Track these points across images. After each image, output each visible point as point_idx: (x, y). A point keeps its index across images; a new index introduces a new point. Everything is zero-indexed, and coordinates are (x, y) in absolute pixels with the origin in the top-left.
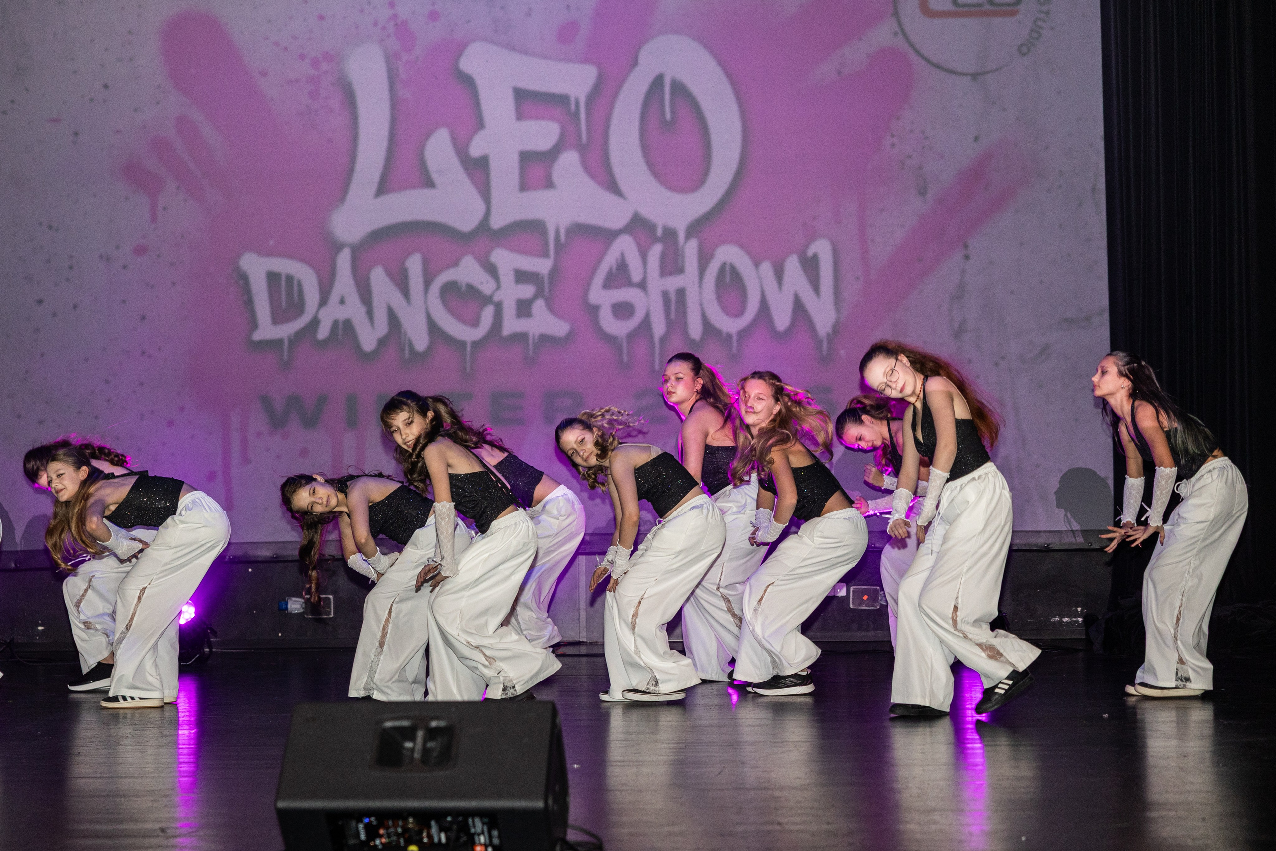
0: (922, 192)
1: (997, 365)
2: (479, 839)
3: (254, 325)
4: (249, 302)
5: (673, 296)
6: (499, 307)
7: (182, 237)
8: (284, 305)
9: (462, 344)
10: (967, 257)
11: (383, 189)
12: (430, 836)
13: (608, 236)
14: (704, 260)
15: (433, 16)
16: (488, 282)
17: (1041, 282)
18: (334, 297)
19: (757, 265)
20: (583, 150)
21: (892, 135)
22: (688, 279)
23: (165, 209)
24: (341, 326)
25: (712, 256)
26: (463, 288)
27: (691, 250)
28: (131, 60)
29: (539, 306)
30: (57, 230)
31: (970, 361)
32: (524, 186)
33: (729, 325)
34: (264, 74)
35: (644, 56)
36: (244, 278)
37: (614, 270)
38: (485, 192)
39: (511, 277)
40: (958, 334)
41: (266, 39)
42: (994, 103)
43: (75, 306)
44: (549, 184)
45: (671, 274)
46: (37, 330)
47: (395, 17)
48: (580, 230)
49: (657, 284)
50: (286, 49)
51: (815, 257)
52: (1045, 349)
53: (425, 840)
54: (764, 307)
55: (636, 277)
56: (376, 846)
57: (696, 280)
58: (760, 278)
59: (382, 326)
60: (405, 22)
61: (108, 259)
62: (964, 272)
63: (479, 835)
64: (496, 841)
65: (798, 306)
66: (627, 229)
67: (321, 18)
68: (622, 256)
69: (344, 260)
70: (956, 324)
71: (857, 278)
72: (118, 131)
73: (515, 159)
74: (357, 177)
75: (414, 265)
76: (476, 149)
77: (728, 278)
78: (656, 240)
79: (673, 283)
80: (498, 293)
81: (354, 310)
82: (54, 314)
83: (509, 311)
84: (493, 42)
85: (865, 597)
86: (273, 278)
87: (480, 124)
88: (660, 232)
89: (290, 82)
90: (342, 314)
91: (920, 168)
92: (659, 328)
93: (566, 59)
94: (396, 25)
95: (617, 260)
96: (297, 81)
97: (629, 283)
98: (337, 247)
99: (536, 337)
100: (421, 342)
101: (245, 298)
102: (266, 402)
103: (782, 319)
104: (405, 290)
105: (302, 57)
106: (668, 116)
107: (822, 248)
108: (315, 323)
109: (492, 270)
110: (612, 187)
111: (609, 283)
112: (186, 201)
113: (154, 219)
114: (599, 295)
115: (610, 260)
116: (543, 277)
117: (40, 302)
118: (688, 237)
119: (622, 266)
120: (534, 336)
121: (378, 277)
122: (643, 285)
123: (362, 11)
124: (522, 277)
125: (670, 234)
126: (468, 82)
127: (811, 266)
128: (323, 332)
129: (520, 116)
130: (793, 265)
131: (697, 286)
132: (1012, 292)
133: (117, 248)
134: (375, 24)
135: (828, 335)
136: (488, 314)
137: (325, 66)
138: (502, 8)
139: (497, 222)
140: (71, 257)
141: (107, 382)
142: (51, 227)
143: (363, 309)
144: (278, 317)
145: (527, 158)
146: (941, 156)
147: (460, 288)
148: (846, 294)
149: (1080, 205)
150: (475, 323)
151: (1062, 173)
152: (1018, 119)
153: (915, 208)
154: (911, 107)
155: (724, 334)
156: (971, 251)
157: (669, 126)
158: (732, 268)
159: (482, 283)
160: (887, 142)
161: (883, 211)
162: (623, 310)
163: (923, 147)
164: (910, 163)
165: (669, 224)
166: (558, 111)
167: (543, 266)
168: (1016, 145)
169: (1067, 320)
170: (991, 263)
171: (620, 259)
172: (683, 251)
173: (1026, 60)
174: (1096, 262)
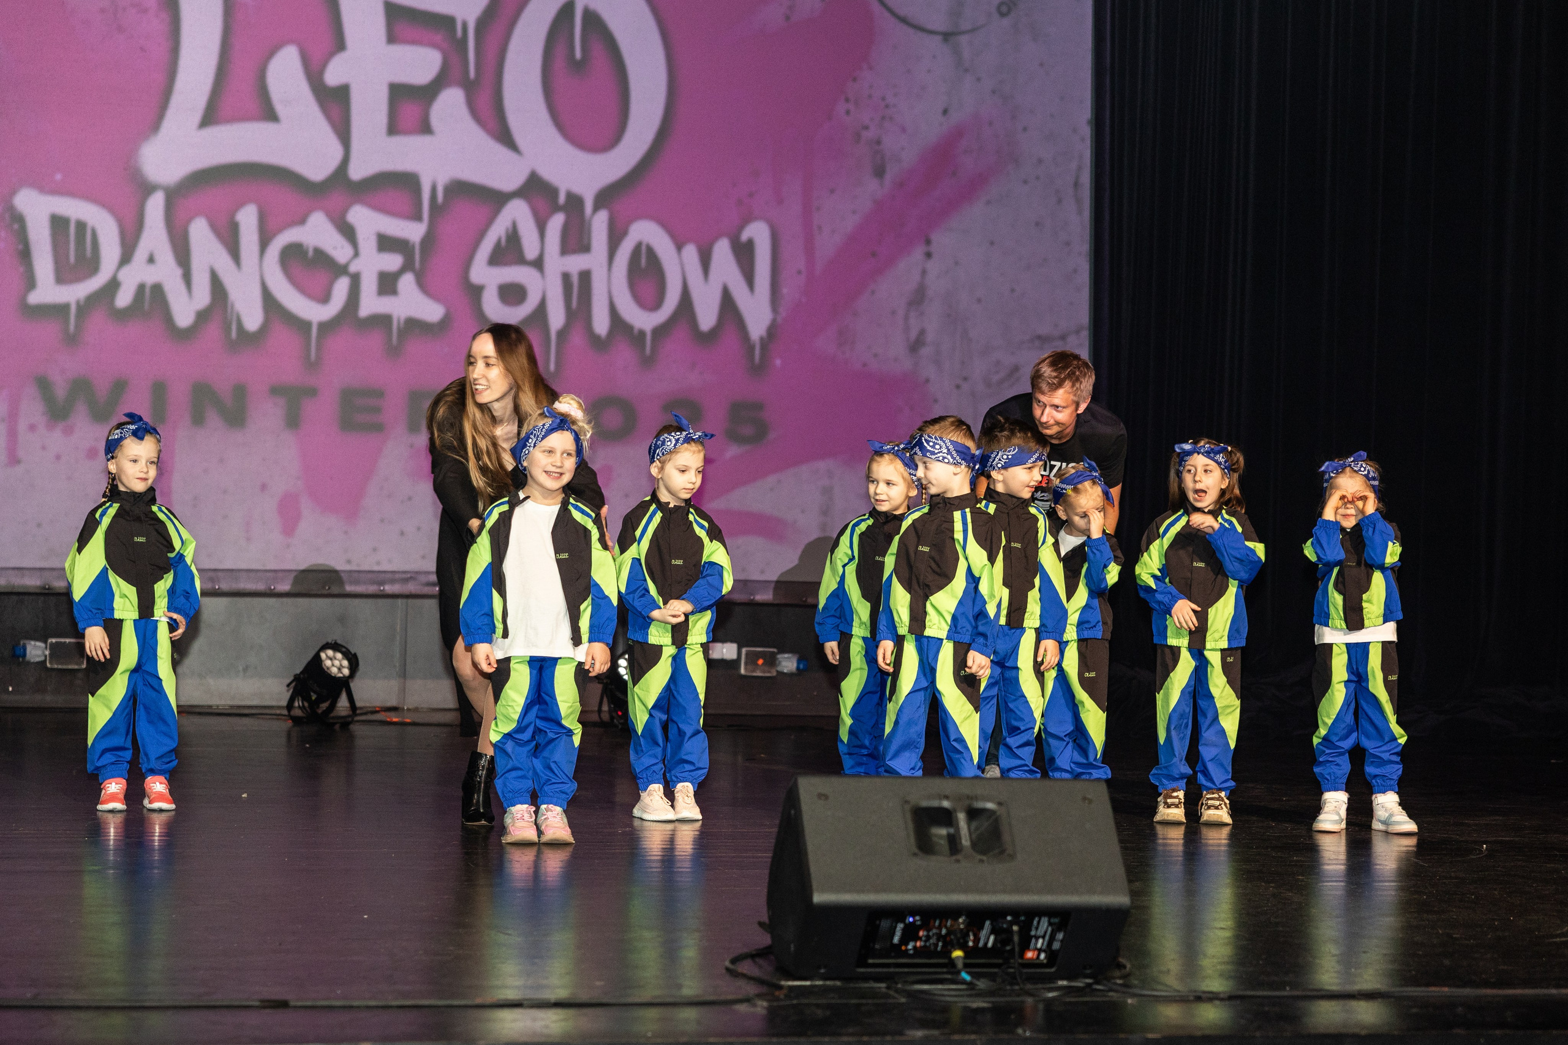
0: (879, 172)
1: (958, 387)
2: (1036, 944)
3: (30, 283)
4: (25, 254)
5: (575, 280)
6: (356, 279)
8: (72, 259)
9: (303, 326)
10: (929, 255)
11: (210, 117)
12: (977, 940)
13: (497, 199)
14: (615, 238)
16: (342, 248)
17: (1013, 290)
18: (140, 254)
19: (679, 247)
20: (470, 89)
21: (847, 100)
22: (595, 260)
24: (148, 291)
25: (625, 233)
26: (311, 253)
27: (599, 224)
29: (407, 282)
31: (927, 381)
32: (393, 129)
33: (644, 321)
36: (19, 220)
37: (503, 242)
38: (343, 131)
39: (373, 242)
40: (915, 346)
42: (966, 70)
44: (425, 128)
45: (575, 251)
48: (460, 189)
51: (750, 243)
52: (1015, 369)
53: (971, 944)
54: (686, 300)
55: (531, 252)
56: (907, 950)
57: (604, 261)
58: (682, 265)
59: (202, 297)
63: (1037, 938)
64: (1056, 946)
65: (728, 303)
66: (521, 192)
68: (514, 225)
69: (155, 206)
70: (913, 335)
71: (799, 272)
73: (383, 94)
74: (176, 100)
75: (248, 218)
76: (334, 75)
77: (643, 261)
78: (556, 208)
79: (575, 263)
80: (355, 262)
81: (166, 272)
83: (369, 286)
85: (760, 662)
86: (58, 223)
87: (340, 45)
88: (562, 199)
90: (150, 275)
91: (879, 142)
92: (557, 318)
95: (507, 230)
97: (521, 260)
99: (402, 321)
100: (252, 318)
101: (20, 247)
102: (44, 385)
103: (707, 317)
104: (234, 252)
106: (578, 54)
107: (758, 233)
108: (113, 285)
109: (348, 232)
110: (506, 137)
111: (498, 258)
114: (482, 272)
115: (497, 231)
116: (413, 246)
118: (597, 207)
119: (514, 237)
120: (398, 319)
121: (200, 231)
122: (538, 264)
124: (386, 243)
125: (574, 202)
127: (744, 254)
128: (124, 299)
129: (392, 38)
130: (722, 250)
131: (604, 269)
132: (979, 300)
135: (762, 339)
136: (341, 288)
139: (357, 172)
143: (179, 272)
144: (64, 274)
145: (399, 93)
146: (904, 130)
147: (306, 253)
148: (785, 291)
149: (1060, 201)
150: (324, 298)
151: (1040, 161)
152: (994, 92)
153: (871, 189)
154: (871, 68)
155: (636, 331)
156: (934, 248)
157: (578, 67)
158: (651, 252)
159: (335, 248)
160: (841, 107)
161: (832, 191)
162: (512, 293)
163: (883, 118)
164: (867, 135)
165: (577, 189)
166: (438, 38)
167: (414, 232)
168: (990, 124)
169: (1039, 337)
170: (956, 263)
171: (510, 230)
172: (590, 225)
173: (1006, 22)
174: (1075, 271)
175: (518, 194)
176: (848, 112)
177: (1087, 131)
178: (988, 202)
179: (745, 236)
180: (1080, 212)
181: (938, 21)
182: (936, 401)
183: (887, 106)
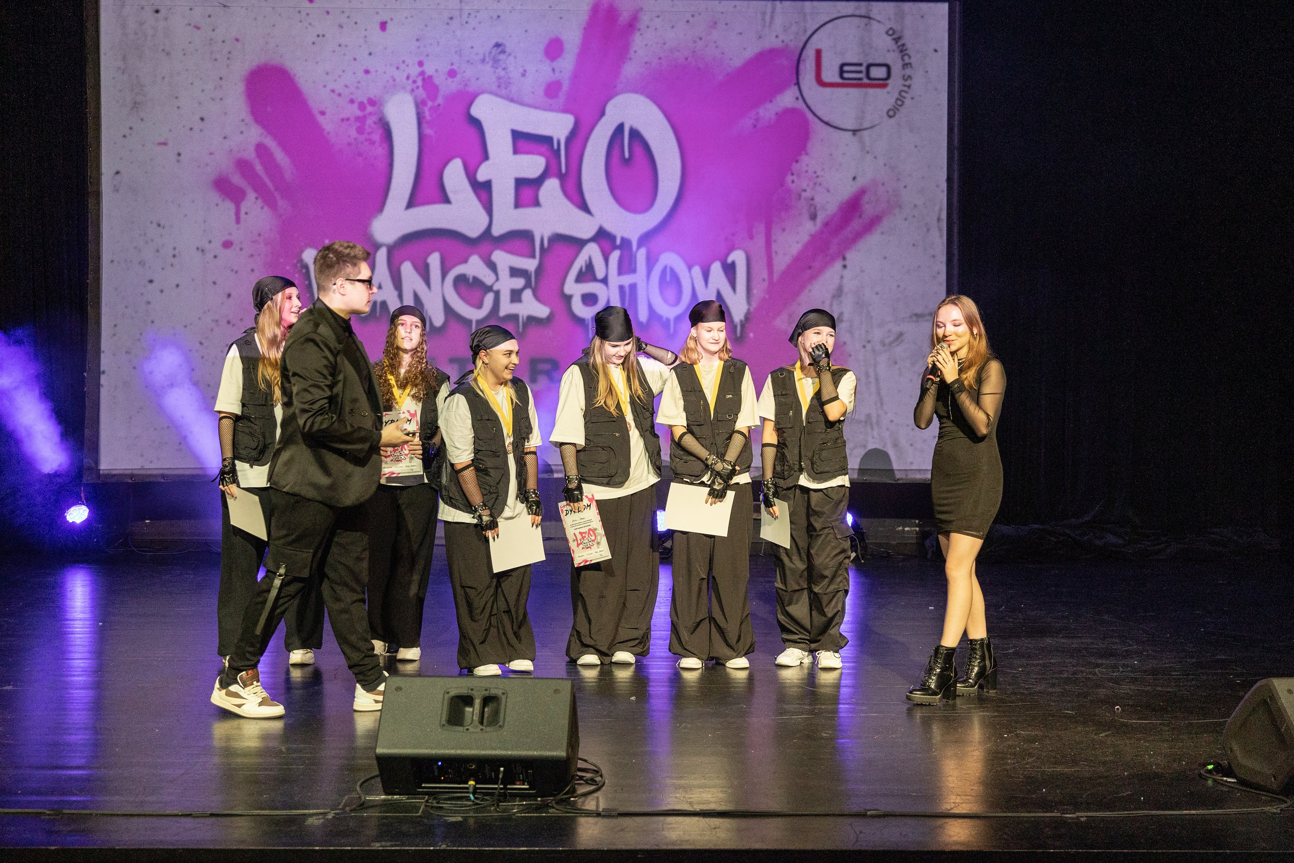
0: (813, 217)
1: (864, 347)
5: (627, 289)
6: (497, 294)
7: (259, 235)
9: (467, 322)
10: (845, 266)
11: (411, 204)
13: (580, 243)
14: (651, 262)
15: (452, 74)
16: (489, 276)
17: (898, 286)
19: (690, 268)
20: (562, 178)
21: (792, 174)
22: (639, 277)
23: (246, 213)
24: (378, 306)
25: (657, 260)
26: (471, 280)
27: (641, 256)
28: (221, 99)
29: (527, 294)
30: (164, 227)
31: (845, 343)
32: (518, 204)
33: (669, 312)
34: (323, 113)
35: (610, 108)
36: (306, 267)
37: (584, 269)
38: (488, 207)
39: (507, 272)
41: (325, 86)
42: (868, 152)
43: (177, 286)
44: (536, 203)
45: (626, 273)
46: (149, 303)
47: (422, 73)
48: (559, 239)
49: (615, 280)
50: (339, 95)
51: (733, 264)
52: (901, 334)
55: (600, 274)
57: (644, 278)
58: (692, 278)
60: (430, 77)
61: (203, 251)
62: (842, 277)
66: (593, 239)
67: (367, 72)
68: (590, 259)
69: (382, 256)
72: (211, 154)
73: (512, 184)
74: (392, 193)
75: (434, 260)
76: (482, 175)
77: (668, 277)
78: (615, 247)
79: (627, 280)
80: (497, 283)
81: (389, 294)
82: (162, 291)
83: (505, 297)
84: (496, 95)
87: (486, 157)
88: (618, 242)
89: (343, 120)
91: (812, 199)
93: (551, 109)
94: (424, 80)
95: (586, 261)
96: (348, 119)
97: (594, 279)
98: (377, 246)
99: (525, 317)
100: (438, 319)
101: (307, 282)
104: (427, 281)
105: (352, 101)
106: (627, 155)
107: (738, 257)
109: (492, 266)
110: (584, 207)
111: (580, 278)
112: (262, 208)
113: (238, 220)
114: (573, 288)
115: (580, 262)
116: (530, 273)
117: (151, 281)
118: (639, 246)
119: (590, 266)
120: (523, 317)
121: (407, 269)
122: (605, 281)
123: (398, 68)
124: (515, 272)
125: (626, 243)
126: (477, 124)
127: (730, 270)
129: (516, 151)
130: (716, 268)
131: (645, 282)
132: (877, 294)
133: (210, 242)
134: (408, 78)
135: (741, 321)
136: (489, 299)
137: (369, 109)
138: (504, 69)
139: (497, 231)
140: (175, 249)
141: (201, 343)
142: (159, 225)
143: (396, 293)
145: (520, 183)
146: (828, 191)
147: (468, 280)
148: (755, 291)
149: (928, 230)
150: (479, 306)
151: (915, 206)
152: (885, 165)
153: (808, 229)
154: (807, 154)
155: (664, 319)
156: (847, 263)
157: (627, 162)
158: (672, 270)
159: (485, 276)
160: (789, 178)
161: (784, 230)
162: (589, 299)
163: (815, 184)
164: (804, 195)
165: (626, 235)
166: (544, 149)
167: (530, 265)
168: (883, 184)
169: (916, 315)
170: (862, 271)
171: (588, 262)
172: (635, 257)
173: (893, 121)
174: (938, 273)
175: (592, 239)
176: (793, 182)
177: (944, 186)
178: (882, 233)
179: (730, 260)
180: (941, 236)
181: (850, 124)
182: (850, 356)
183: (818, 177)
